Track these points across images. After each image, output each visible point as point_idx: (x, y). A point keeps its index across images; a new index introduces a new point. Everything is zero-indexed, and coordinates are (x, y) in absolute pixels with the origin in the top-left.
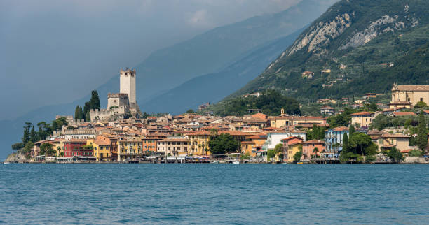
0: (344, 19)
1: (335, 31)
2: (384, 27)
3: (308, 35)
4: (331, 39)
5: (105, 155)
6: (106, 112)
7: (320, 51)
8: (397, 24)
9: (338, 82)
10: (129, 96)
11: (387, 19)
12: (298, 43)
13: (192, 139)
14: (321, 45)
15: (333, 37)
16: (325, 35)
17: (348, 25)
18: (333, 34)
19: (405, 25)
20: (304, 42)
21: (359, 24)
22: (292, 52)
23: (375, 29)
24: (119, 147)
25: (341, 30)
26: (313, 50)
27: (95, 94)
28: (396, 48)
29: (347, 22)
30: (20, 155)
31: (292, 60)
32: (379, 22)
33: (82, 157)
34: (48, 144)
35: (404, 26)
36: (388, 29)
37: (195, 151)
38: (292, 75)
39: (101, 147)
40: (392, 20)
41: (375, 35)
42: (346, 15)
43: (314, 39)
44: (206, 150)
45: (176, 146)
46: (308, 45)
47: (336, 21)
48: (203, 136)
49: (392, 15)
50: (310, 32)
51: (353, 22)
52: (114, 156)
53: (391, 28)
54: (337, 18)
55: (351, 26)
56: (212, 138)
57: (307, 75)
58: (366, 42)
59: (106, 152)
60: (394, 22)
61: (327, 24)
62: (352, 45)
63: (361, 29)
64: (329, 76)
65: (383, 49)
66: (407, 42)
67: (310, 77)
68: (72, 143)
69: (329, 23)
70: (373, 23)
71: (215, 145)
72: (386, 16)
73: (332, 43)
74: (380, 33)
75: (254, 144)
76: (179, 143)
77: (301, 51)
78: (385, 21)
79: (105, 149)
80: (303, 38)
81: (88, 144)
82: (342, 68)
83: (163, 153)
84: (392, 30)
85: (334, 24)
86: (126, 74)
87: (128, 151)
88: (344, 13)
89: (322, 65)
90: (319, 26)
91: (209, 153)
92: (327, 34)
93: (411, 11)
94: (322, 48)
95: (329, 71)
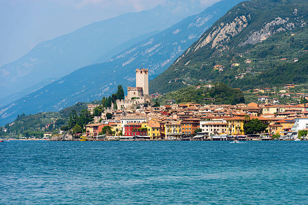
0: (242, 20)
1: (234, 31)
2: (277, 27)
3: (211, 34)
4: (231, 38)
5: (156, 135)
6: (129, 102)
7: (222, 47)
8: (288, 25)
9: (248, 74)
10: (143, 89)
11: (279, 21)
12: (203, 40)
13: (229, 123)
14: (223, 42)
15: (233, 36)
16: (226, 34)
17: (245, 26)
18: (232, 32)
19: (295, 25)
20: (208, 40)
21: (255, 24)
22: (198, 48)
23: (270, 29)
24: (166, 129)
25: (240, 30)
26: (216, 46)
27: (120, 87)
28: (291, 45)
29: (245, 23)
30: (67, 135)
31: (198, 55)
32: (273, 23)
33: (140, 136)
34: (108, 126)
35: (294, 27)
36: (280, 29)
37: (232, 132)
38: (204, 68)
39: (153, 129)
40: (284, 21)
41: (269, 34)
42: (244, 17)
43: (217, 37)
44: (241, 131)
45: (216, 128)
46: (212, 42)
47: (235, 22)
48: (238, 121)
49: (283, 18)
50: (213, 31)
51: (249, 23)
52: (163, 136)
53: (283, 28)
54: (236, 19)
55: (247, 26)
56: (245, 122)
57: (219, 68)
58: (262, 39)
59: (157, 133)
60: (286, 23)
61: (227, 24)
62: (250, 42)
63: (258, 29)
64: (239, 69)
65: (280, 46)
66: (300, 40)
67: (221, 69)
68: (131, 126)
69: (229, 24)
70: (268, 24)
71: (249, 127)
72: (279, 18)
73: (232, 41)
74: (274, 33)
75: (282, 126)
76: (218, 126)
77: (205, 47)
78: (278, 23)
79: (156, 130)
80: (207, 36)
81: (143, 126)
82: (248, 62)
83: (207, 134)
84: (284, 30)
85: (233, 24)
86: (141, 72)
87: (172, 132)
88: (241, 16)
89: (229, 59)
90: (221, 26)
91: (243, 133)
92: (228, 33)
93: (299, 14)
94: (223, 44)
95: (237, 65)
